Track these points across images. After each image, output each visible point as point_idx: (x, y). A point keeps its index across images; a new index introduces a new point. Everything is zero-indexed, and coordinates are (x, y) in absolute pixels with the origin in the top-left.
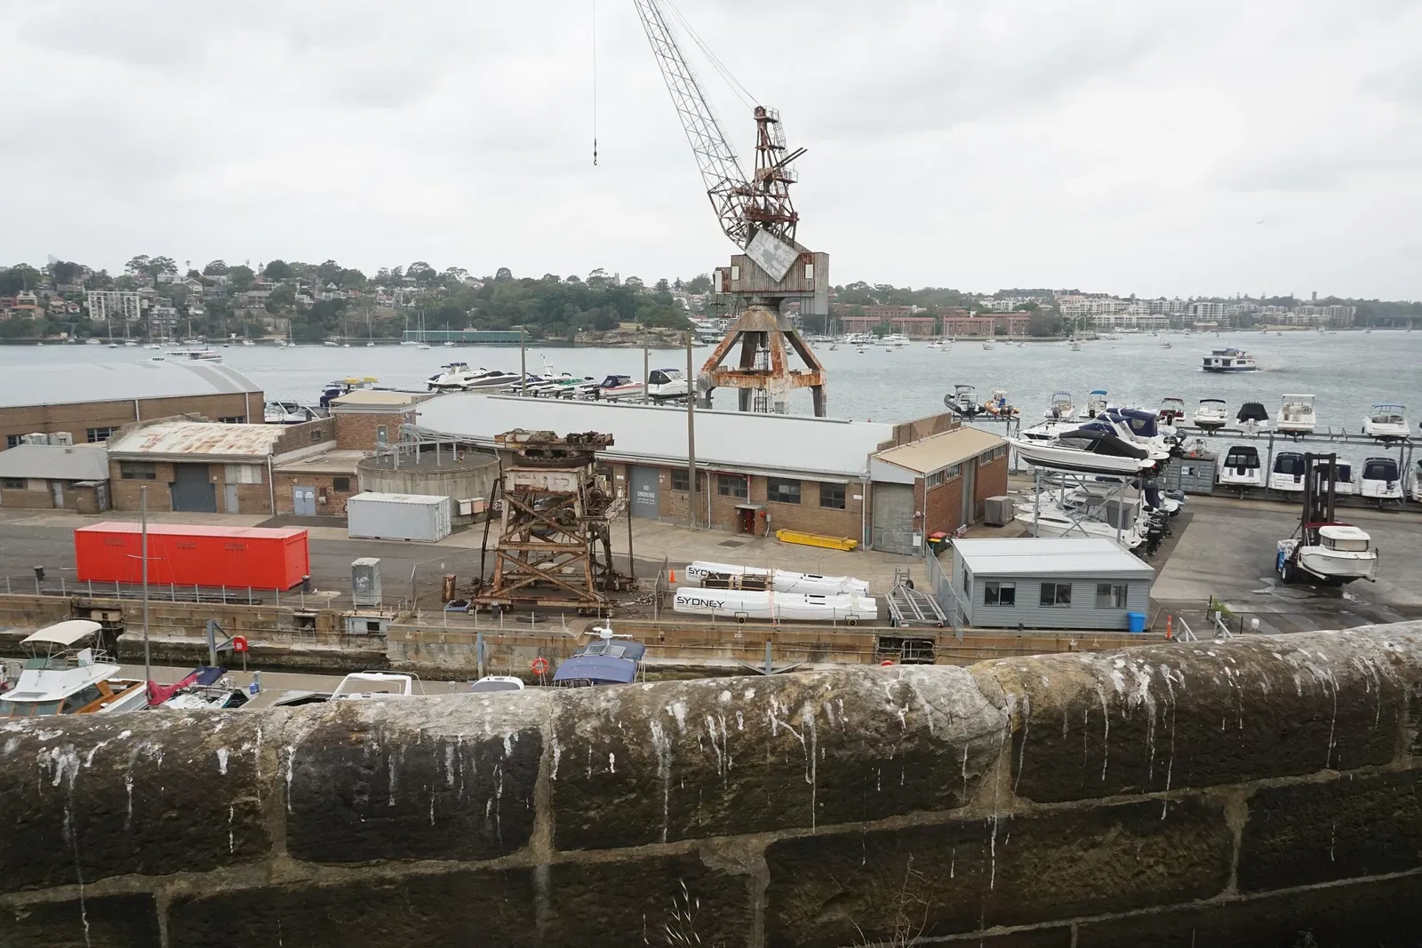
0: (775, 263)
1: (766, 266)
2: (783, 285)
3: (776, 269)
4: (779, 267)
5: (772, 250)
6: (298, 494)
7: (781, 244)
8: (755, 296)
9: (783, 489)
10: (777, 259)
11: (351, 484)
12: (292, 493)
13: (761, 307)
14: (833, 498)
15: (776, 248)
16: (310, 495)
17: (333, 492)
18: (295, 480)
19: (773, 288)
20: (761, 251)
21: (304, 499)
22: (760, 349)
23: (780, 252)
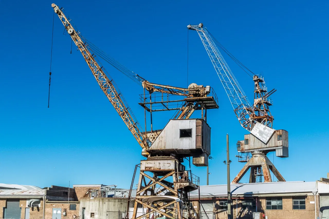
0: (264, 135)
1: (260, 137)
2: (268, 145)
3: (264, 138)
4: (265, 137)
5: (262, 130)
6: (55, 212)
7: (267, 127)
8: (255, 150)
9: (274, 203)
10: (265, 134)
11: (77, 207)
12: (52, 211)
13: (258, 155)
14: (299, 205)
15: (265, 129)
16: (59, 212)
17: (69, 211)
18: (54, 206)
19: (264, 146)
20: (258, 131)
21: (57, 214)
22: (258, 174)
23: (266, 131)
